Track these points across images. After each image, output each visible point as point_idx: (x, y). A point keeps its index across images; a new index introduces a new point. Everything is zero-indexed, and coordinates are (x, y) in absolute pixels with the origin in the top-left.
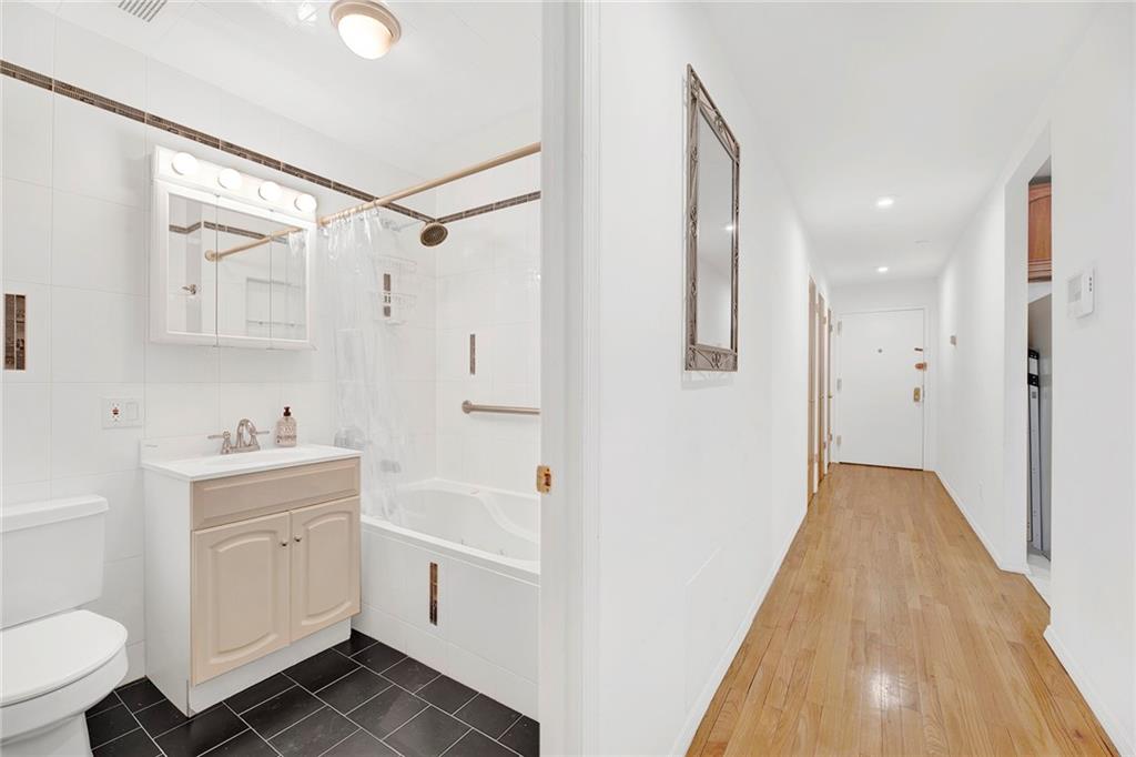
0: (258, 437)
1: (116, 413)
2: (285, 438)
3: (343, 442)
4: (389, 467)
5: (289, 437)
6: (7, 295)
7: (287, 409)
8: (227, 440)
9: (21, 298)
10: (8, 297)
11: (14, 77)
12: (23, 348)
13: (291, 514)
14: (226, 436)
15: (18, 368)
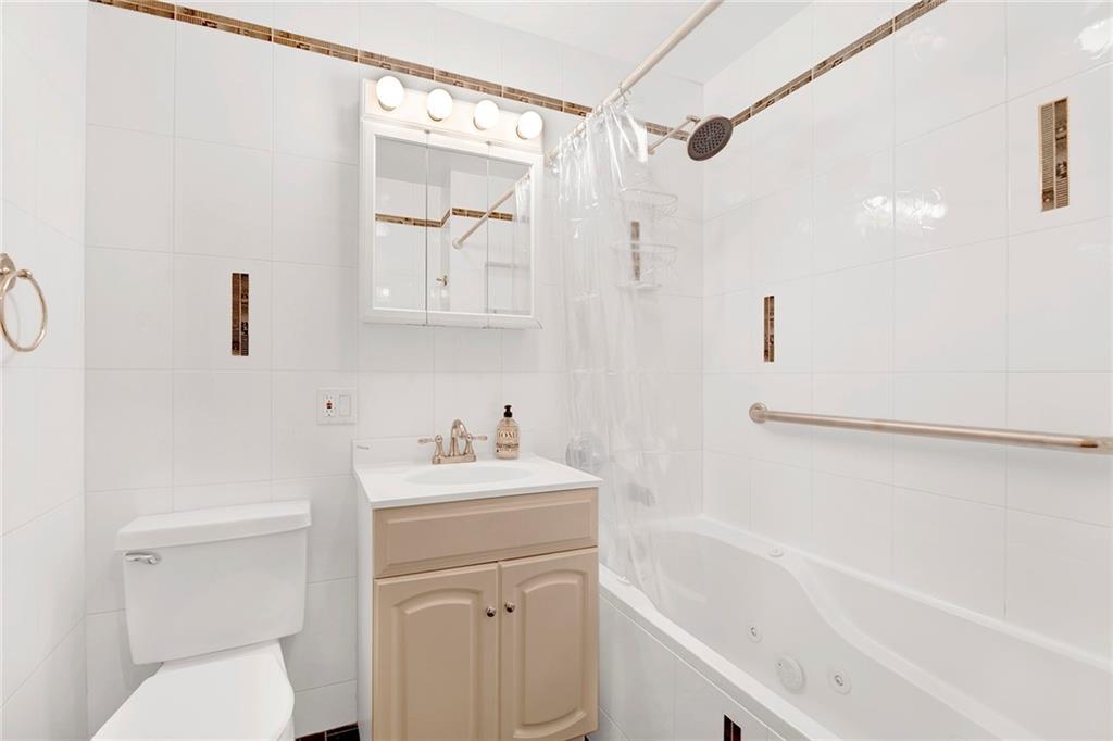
0: (473, 443)
1: (329, 406)
2: (506, 447)
3: (576, 458)
4: (639, 495)
5: (509, 446)
6: (234, 274)
7: (508, 408)
8: (439, 446)
9: (245, 276)
10: (235, 276)
11: (238, 33)
12: (247, 332)
13: (500, 568)
14: (439, 440)
15: (243, 354)
